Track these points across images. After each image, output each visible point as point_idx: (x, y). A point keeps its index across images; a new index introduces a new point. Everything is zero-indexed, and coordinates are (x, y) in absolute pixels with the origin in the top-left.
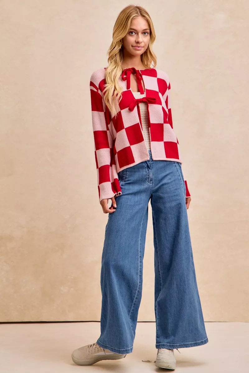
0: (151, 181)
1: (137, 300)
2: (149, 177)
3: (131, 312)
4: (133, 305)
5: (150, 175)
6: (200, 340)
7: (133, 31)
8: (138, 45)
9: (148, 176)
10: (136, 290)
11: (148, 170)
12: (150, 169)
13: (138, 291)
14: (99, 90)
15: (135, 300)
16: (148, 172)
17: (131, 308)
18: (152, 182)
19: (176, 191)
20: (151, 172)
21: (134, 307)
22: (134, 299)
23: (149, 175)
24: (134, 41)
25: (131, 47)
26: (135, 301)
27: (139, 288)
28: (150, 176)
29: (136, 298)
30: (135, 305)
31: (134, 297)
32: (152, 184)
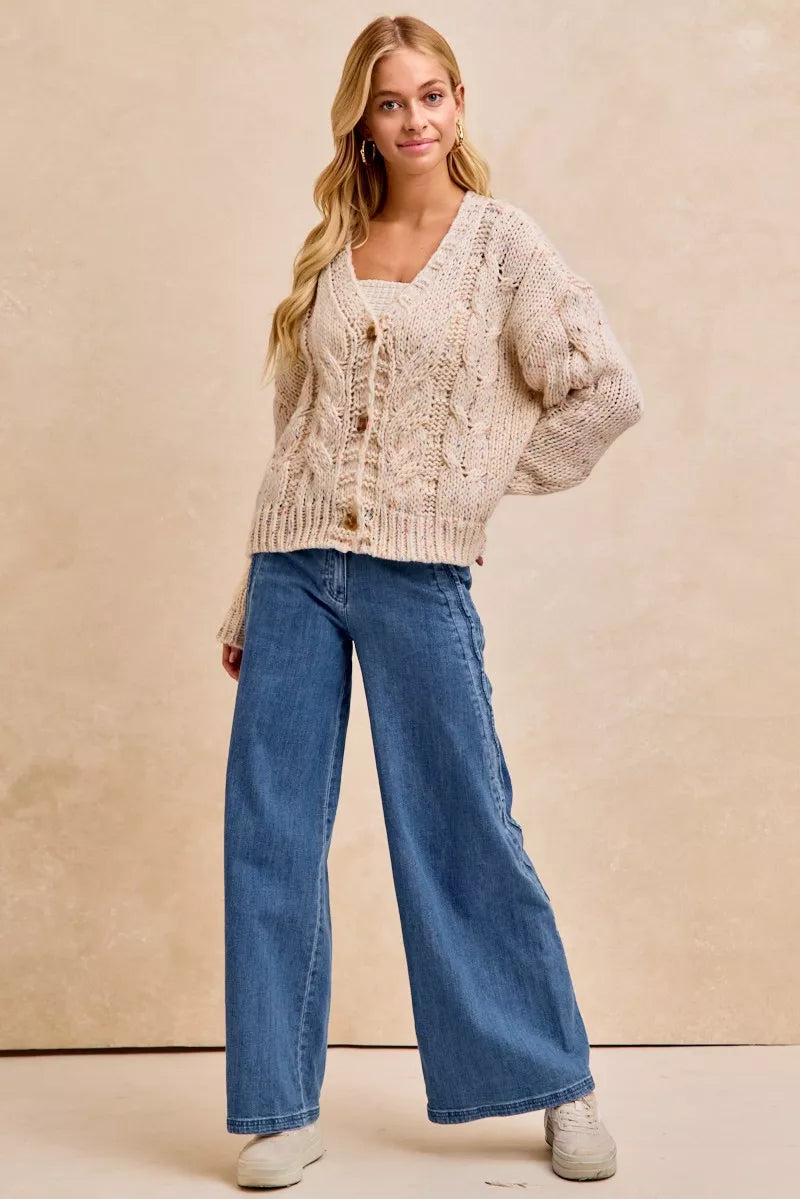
0: (339, 592)
1: (320, 959)
2: (334, 579)
4: (309, 979)
5: (336, 574)
6: (547, 1092)
7: (389, 98)
8: (416, 138)
10: (313, 926)
15: (313, 959)
17: (305, 987)
18: (342, 596)
20: (339, 564)
21: (312, 983)
22: (310, 958)
23: (333, 573)
24: (400, 128)
25: (395, 149)
26: (315, 963)
28: (336, 577)
29: (316, 953)
31: (310, 951)
32: (342, 604)
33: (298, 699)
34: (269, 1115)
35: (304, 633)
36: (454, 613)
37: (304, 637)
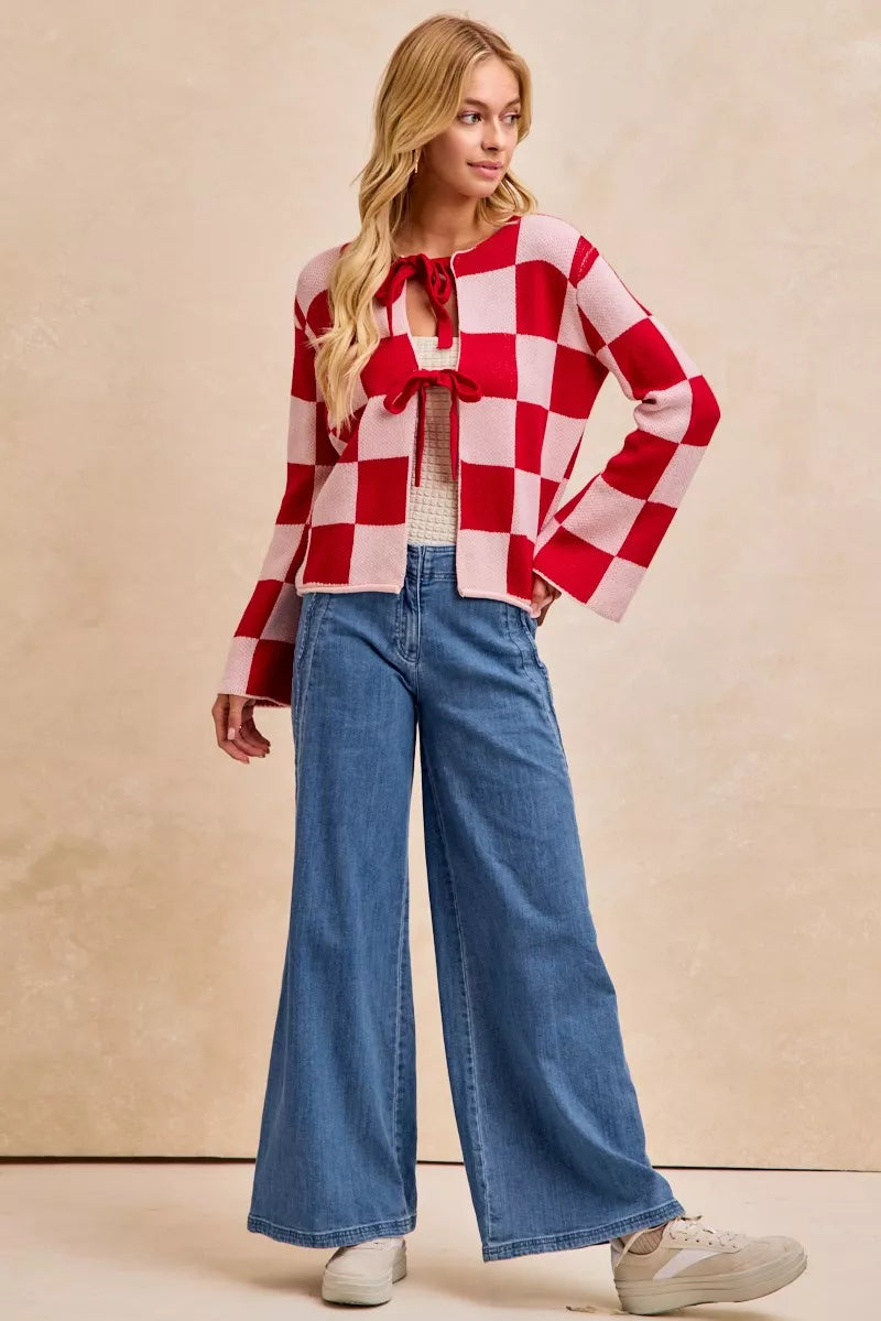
0: (411, 651)
2: (405, 638)
3: (395, 1099)
4: (397, 1073)
5: (409, 632)
9: (401, 635)
11: (405, 614)
12: (411, 609)
13: (403, 1019)
14: (307, 326)
15: (398, 1052)
16: (402, 619)
18: (414, 655)
19: (508, 702)
20: (412, 621)
21: (400, 1078)
22: (394, 1051)
23: (404, 631)
26: (401, 1055)
27: (402, 1008)
28: (408, 635)
29: (401, 1044)
30: (404, 1070)
31: (394, 1042)
32: (413, 664)
33: (378, 771)
34: (372, 1221)
35: (379, 699)
36: (527, 664)
37: (379, 703)
